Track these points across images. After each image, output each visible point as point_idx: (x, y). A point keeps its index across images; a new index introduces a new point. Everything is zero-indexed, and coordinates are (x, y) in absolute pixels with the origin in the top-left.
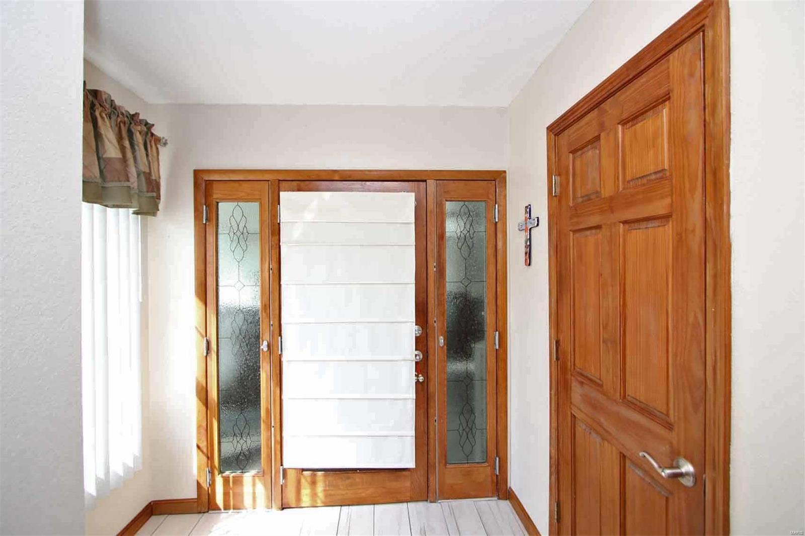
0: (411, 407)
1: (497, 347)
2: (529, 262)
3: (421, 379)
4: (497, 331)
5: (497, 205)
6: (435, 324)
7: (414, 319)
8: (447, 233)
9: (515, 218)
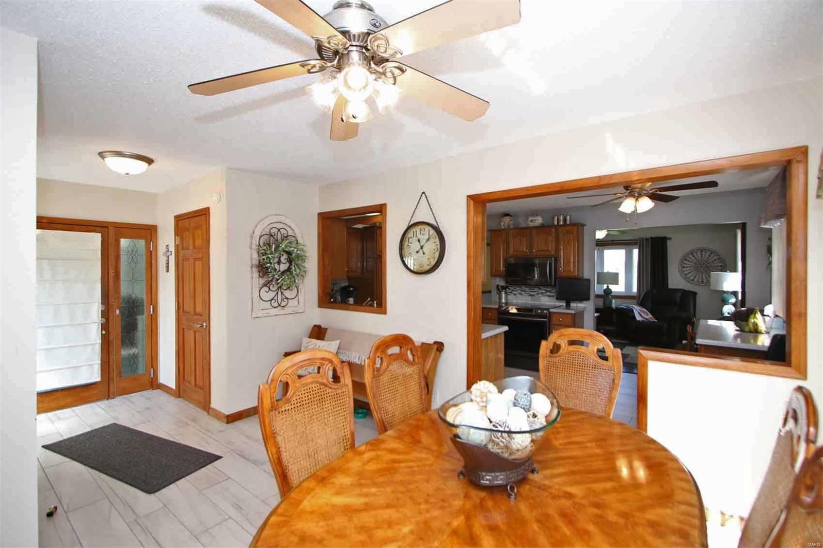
0: (98, 348)
1: (152, 313)
2: (168, 271)
3: (104, 332)
4: (151, 304)
5: (152, 243)
6: (113, 303)
7: (100, 301)
8: (121, 256)
9: (161, 250)
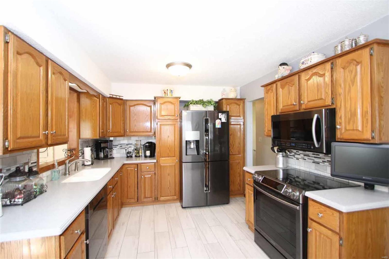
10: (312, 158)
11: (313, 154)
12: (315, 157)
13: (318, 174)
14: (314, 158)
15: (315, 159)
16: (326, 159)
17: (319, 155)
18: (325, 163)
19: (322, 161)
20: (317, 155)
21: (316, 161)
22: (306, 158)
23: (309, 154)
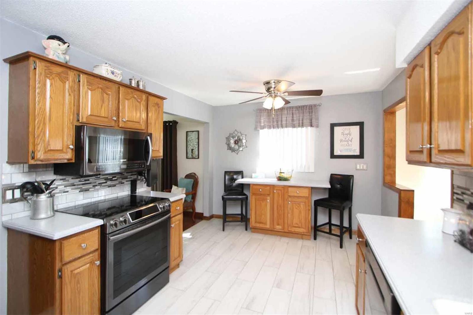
10: (79, 186)
11: (80, 181)
12: (83, 184)
13: (88, 203)
14: (81, 186)
15: (83, 187)
16: (97, 182)
17: (89, 180)
18: (96, 187)
19: (92, 186)
20: (86, 180)
21: (84, 189)
22: (69, 189)
23: (74, 183)
